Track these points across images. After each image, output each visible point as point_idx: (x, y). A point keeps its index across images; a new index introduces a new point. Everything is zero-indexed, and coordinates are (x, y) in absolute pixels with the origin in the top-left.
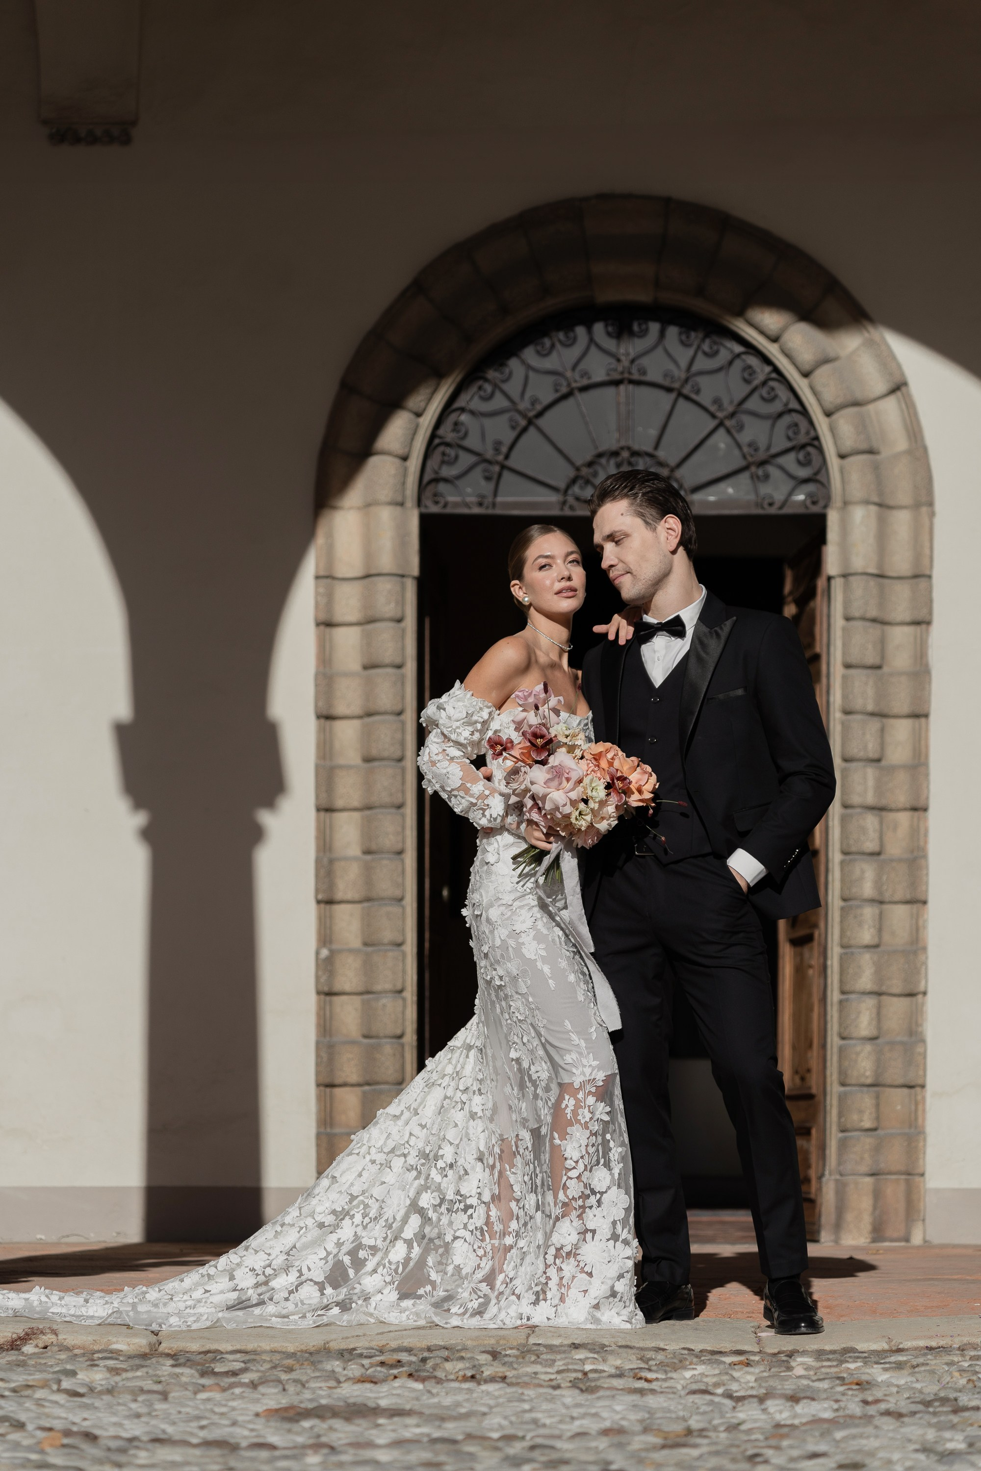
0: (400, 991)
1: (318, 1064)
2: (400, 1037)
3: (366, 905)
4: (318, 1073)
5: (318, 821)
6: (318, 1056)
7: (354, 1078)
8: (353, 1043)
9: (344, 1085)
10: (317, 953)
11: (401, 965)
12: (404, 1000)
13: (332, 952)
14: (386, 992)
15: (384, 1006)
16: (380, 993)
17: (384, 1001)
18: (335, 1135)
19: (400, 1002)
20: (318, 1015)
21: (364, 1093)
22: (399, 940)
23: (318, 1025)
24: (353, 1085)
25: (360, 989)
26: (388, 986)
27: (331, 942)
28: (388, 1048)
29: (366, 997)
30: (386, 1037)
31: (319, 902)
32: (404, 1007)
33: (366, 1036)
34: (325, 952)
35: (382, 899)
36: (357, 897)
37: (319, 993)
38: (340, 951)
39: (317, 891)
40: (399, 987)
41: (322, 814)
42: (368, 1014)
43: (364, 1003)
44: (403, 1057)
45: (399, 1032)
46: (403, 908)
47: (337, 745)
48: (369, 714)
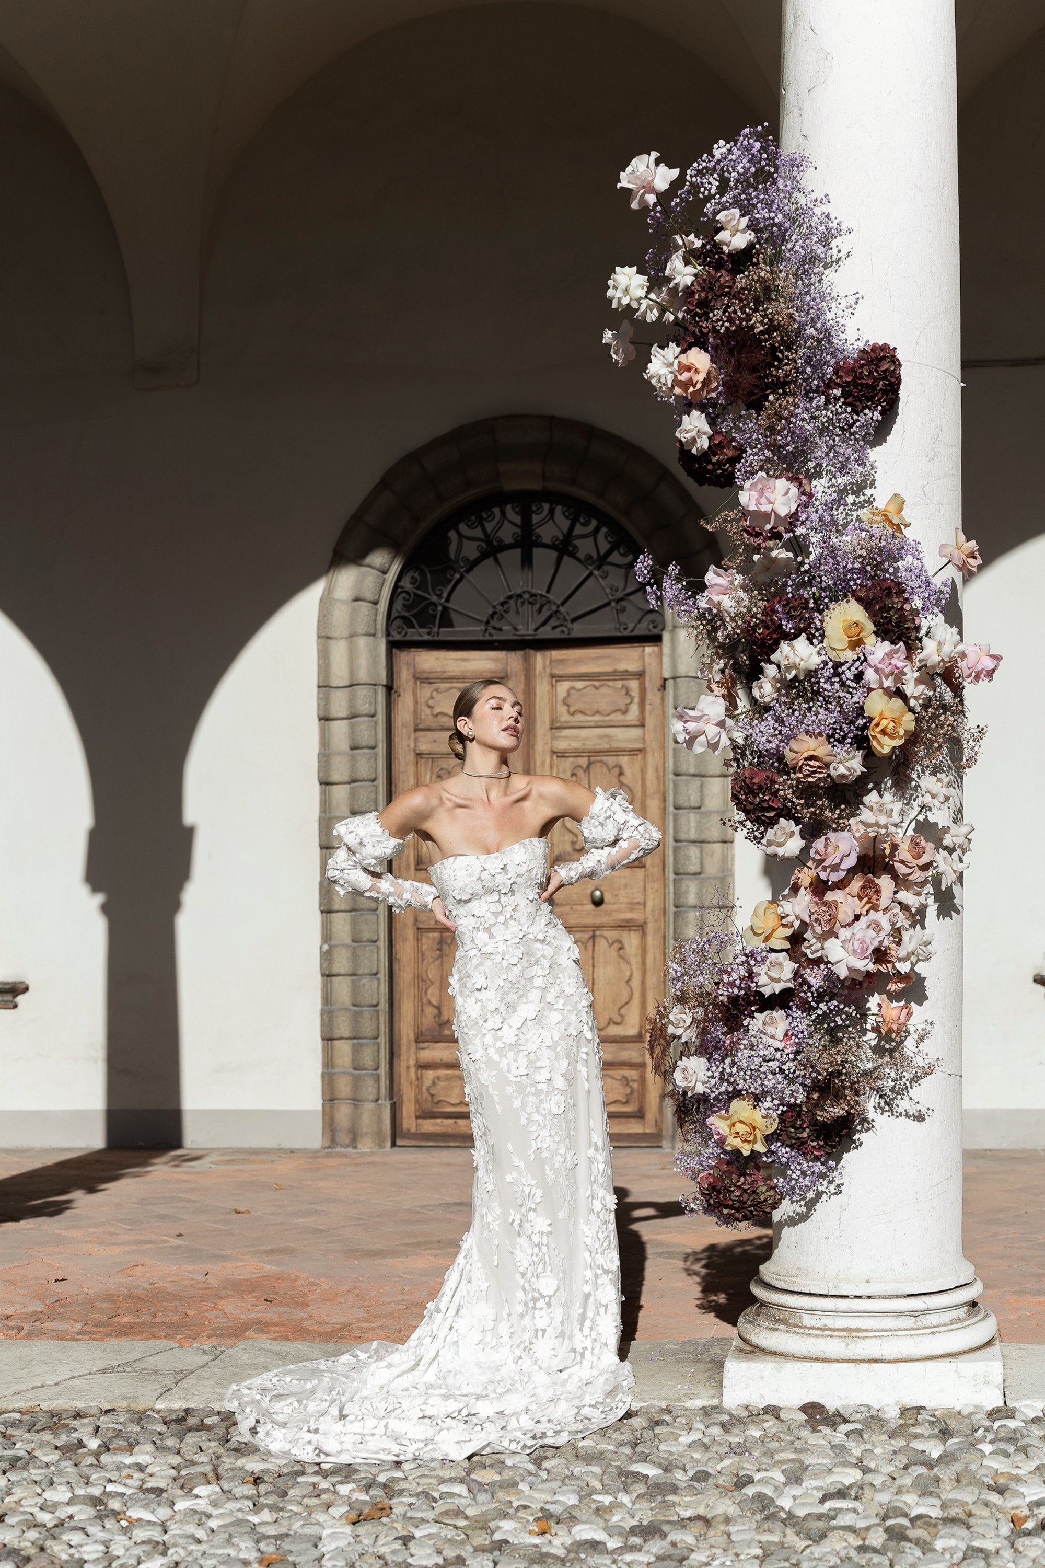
0: (376, 974)
1: (322, 1025)
2: (376, 1005)
3: (353, 913)
4: (322, 1031)
5: (321, 855)
6: (322, 1019)
7: (346, 1034)
8: (346, 1009)
9: (341, 1038)
10: (321, 948)
11: (376, 955)
12: (378, 980)
13: (331, 946)
14: (365, 975)
15: (364, 984)
16: (362, 975)
17: (364, 981)
18: (335, 1073)
19: (376, 982)
20: (323, 990)
21: (353, 1045)
22: (375, 938)
23: (323, 998)
24: (346, 1039)
25: (350, 972)
26: (366, 971)
27: (331, 939)
28: (367, 1013)
29: (354, 978)
30: (365, 1006)
31: (322, 912)
32: (379, 984)
33: (354, 1005)
34: (326, 947)
35: (362, 910)
36: (348, 908)
37: (323, 975)
38: (336, 946)
39: (320, 904)
40: (374, 971)
41: (324, 850)
42: (355, 990)
43: (353, 982)
44: (378, 1019)
45: (374, 1002)
46: (378, 915)
47: (334, 803)
48: (354, 781)
